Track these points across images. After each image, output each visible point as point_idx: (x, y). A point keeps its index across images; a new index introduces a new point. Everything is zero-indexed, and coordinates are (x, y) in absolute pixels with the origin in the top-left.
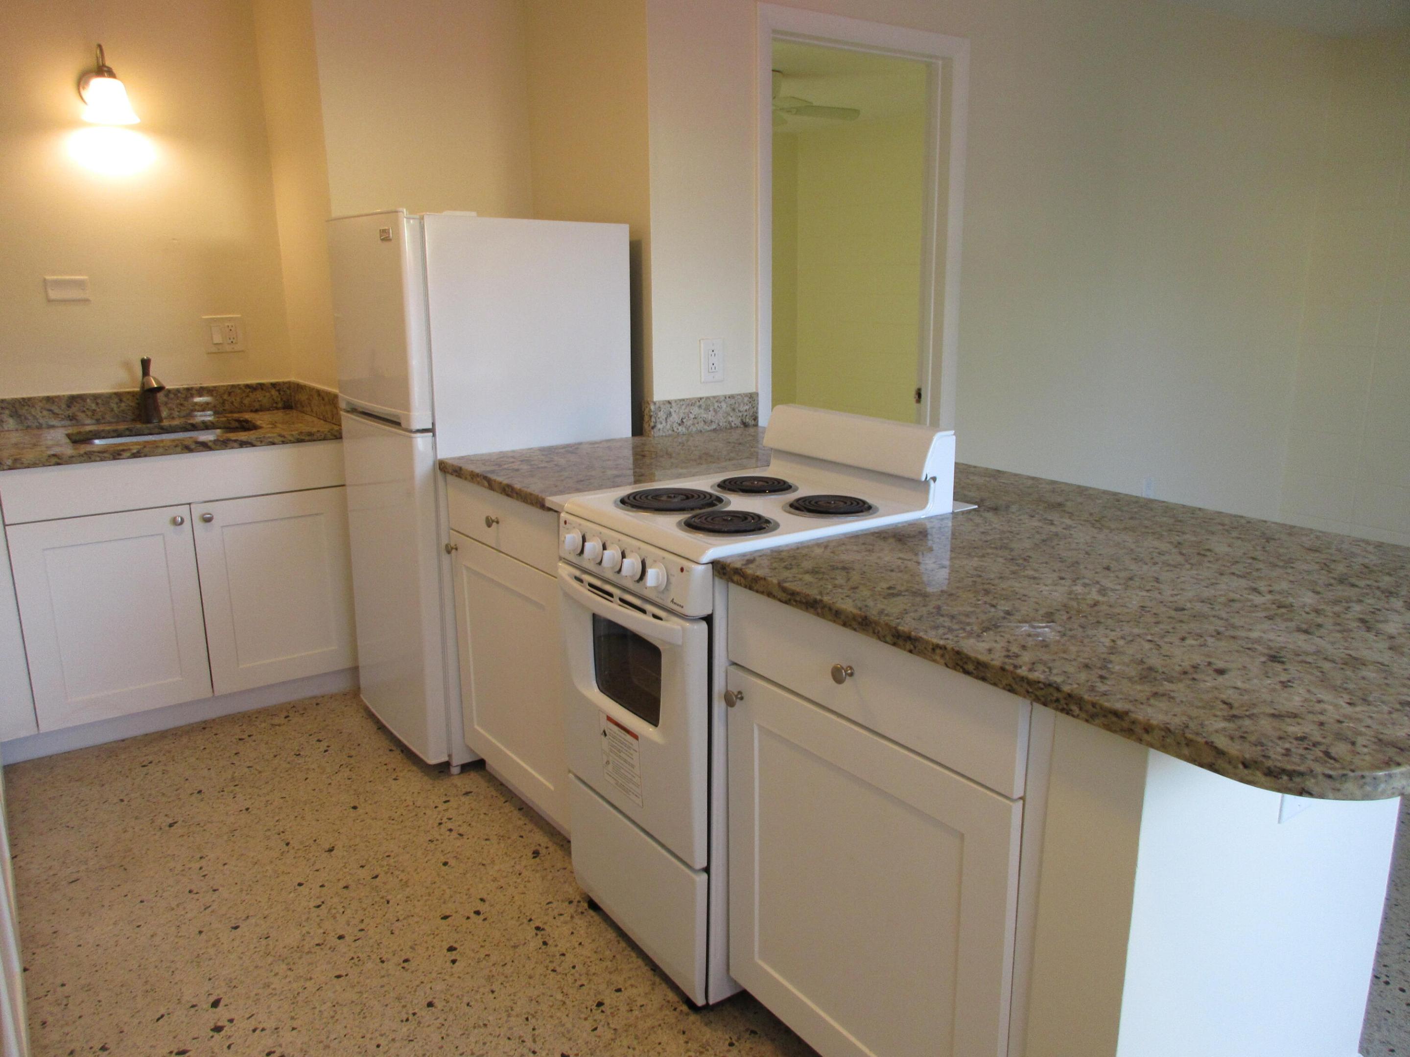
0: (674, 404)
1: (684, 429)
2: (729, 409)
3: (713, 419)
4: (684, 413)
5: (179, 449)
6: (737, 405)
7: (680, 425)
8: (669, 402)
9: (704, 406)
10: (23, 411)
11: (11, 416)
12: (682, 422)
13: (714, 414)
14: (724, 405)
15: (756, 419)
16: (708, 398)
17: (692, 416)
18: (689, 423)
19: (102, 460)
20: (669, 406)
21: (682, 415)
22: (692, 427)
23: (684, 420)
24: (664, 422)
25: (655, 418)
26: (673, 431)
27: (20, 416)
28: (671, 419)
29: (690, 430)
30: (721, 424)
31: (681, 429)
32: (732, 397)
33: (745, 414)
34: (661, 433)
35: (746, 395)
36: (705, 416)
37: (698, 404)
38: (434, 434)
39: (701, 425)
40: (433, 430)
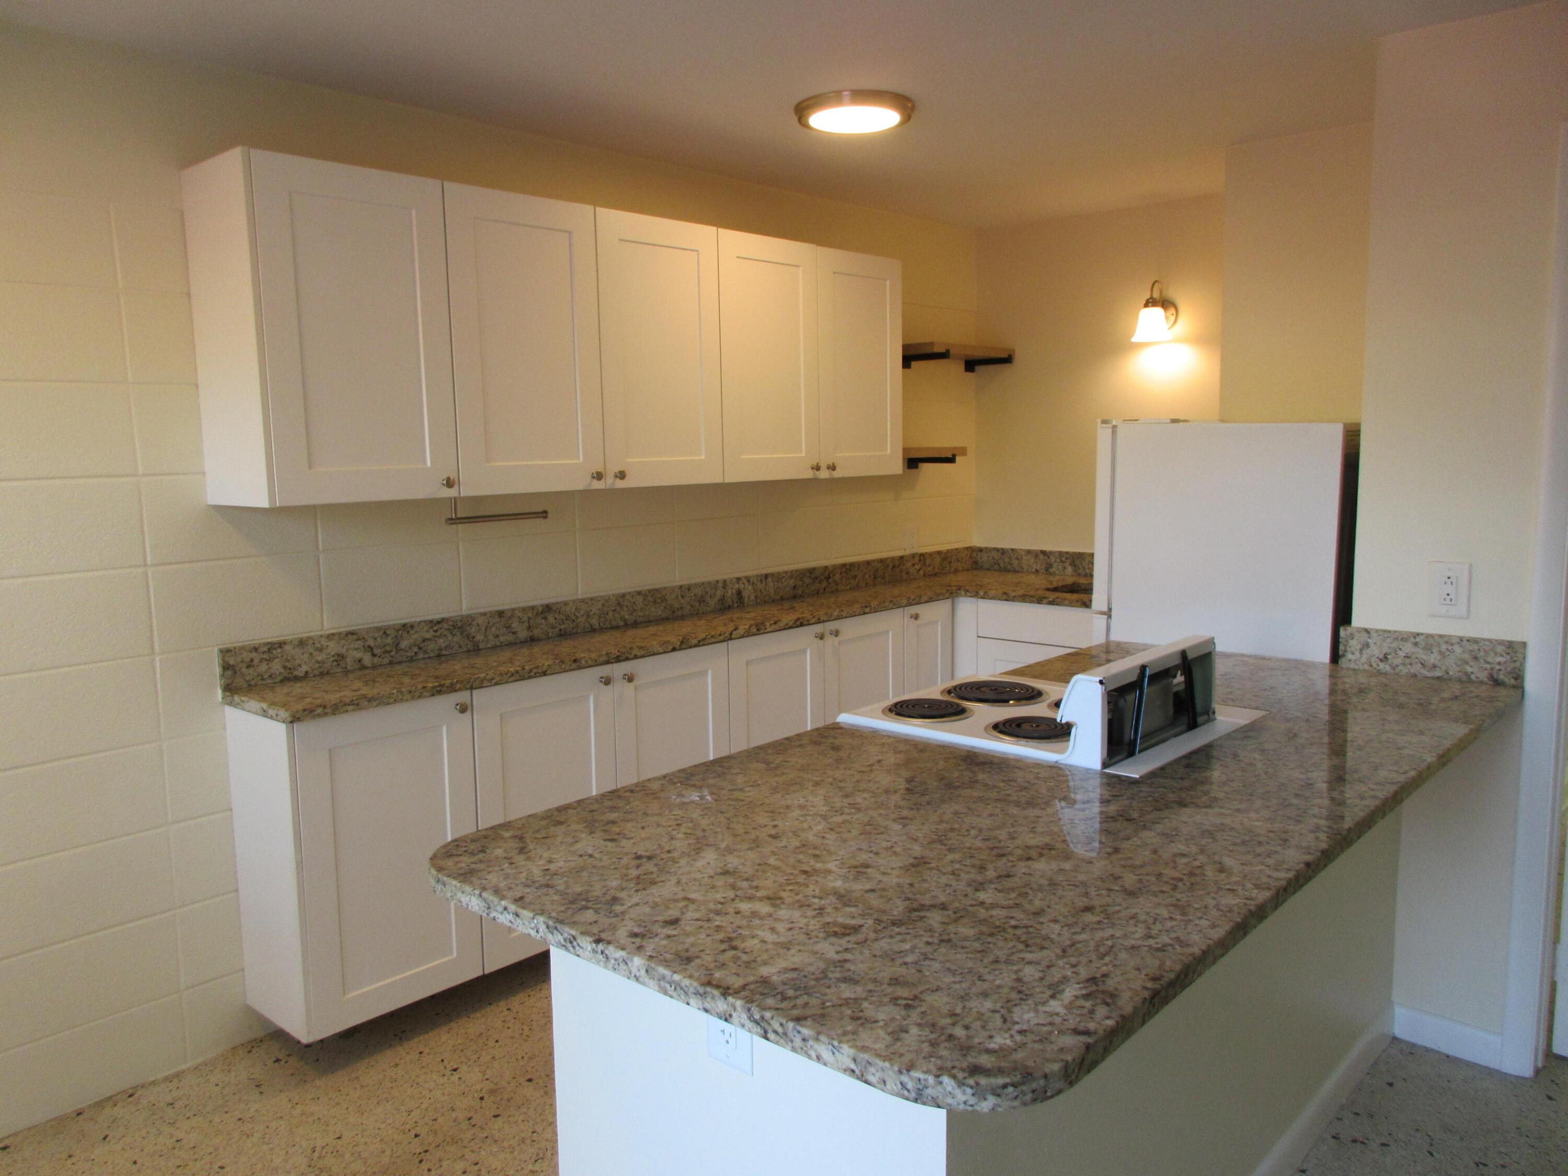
0: (1374, 635)
1: (1388, 668)
2: (1466, 656)
3: (1437, 663)
4: (1389, 647)
5: (1079, 604)
6: (1482, 654)
7: (1381, 660)
8: (1367, 631)
9: (1423, 644)
10: (1077, 563)
11: (1070, 565)
12: (1386, 658)
13: (1439, 657)
14: (1458, 650)
15: (1518, 676)
16: (1429, 636)
17: (1401, 654)
18: (1398, 661)
19: (1031, 602)
20: (1366, 635)
21: (1385, 650)
22: (1401, 667)
23: (1389, 657)
24: (1357, 653)
25: (1345, 646)
26: (1371, 666)
27: (1075, 566)
28: (1369, 651)
29: (1397, 671)
30: (1451, 673)
31: (1382, 666)
32: (1475, 641)
33: (1498, 667)
34: (1352, 666)
35: (1501, 643)
36: (1424, 657)
37: (1412, 640)
38: (1110, 617)
39: (1417, 668)
40: (1108, 614)
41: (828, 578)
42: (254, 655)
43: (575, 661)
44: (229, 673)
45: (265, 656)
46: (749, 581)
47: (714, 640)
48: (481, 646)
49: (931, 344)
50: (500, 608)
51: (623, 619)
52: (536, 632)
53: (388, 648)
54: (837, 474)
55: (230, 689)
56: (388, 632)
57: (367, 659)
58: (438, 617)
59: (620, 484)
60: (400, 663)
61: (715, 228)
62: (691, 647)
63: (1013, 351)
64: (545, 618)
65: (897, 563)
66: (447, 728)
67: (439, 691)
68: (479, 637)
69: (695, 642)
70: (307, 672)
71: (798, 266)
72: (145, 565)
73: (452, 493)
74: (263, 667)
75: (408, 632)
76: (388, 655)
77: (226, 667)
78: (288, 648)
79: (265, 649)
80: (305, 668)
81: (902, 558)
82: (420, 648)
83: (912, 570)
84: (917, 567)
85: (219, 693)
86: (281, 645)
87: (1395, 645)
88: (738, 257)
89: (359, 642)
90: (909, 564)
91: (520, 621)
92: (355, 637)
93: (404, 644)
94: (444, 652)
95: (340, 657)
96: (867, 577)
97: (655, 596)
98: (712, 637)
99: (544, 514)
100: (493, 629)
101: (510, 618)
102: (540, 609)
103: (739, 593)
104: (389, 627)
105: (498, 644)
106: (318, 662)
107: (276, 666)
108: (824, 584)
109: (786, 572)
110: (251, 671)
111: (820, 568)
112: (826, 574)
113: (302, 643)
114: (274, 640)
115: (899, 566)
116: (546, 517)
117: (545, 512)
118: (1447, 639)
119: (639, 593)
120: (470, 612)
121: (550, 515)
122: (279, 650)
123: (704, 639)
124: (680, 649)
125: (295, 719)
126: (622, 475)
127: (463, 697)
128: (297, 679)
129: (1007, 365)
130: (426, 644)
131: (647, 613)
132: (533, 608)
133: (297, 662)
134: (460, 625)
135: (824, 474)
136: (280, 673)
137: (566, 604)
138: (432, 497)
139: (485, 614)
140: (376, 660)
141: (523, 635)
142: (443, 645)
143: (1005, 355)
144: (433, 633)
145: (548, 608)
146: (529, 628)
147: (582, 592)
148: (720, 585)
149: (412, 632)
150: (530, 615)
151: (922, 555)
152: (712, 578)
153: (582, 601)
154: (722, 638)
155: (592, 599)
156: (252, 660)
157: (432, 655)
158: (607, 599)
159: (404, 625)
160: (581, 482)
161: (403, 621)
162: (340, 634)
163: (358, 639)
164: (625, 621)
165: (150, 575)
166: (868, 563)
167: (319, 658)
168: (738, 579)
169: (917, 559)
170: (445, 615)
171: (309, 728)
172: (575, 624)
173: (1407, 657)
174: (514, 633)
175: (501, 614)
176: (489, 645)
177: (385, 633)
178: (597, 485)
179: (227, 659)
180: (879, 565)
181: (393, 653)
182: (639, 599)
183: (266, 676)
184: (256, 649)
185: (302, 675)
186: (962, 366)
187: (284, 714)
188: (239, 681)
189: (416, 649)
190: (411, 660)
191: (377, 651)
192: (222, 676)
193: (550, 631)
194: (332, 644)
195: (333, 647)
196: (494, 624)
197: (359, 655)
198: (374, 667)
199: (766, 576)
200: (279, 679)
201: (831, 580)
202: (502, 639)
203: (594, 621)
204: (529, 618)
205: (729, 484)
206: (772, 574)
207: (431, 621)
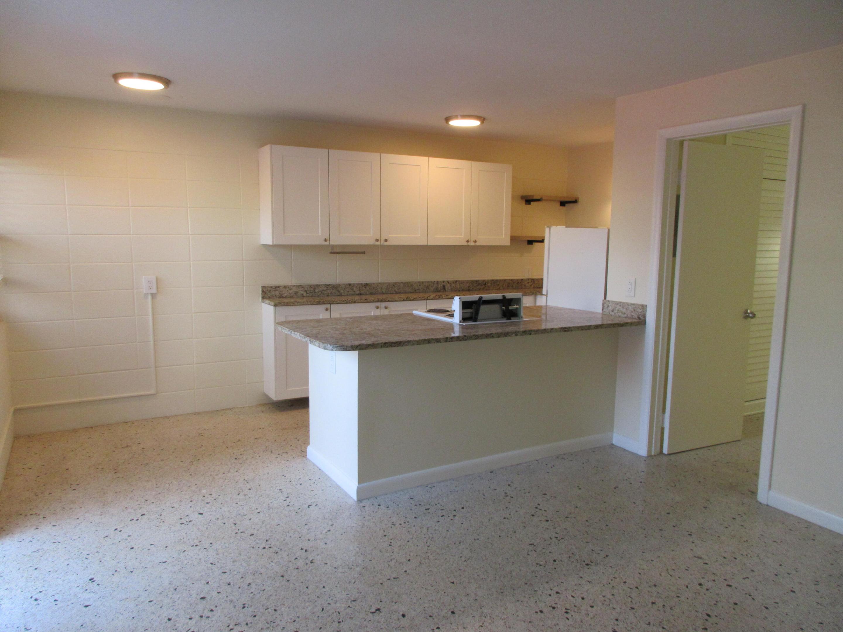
0: (610, 302)
1: (613, 314)
2: (632, 310)
3: (626, 312)
6: (636, 309)
7: (612, 311)
9: (622, 306)
13: (626, 310)
14: (630, 307)
15: (645, 317)
16: (624, 303)
18: (616, 311)
20: (608, 302)
21: (613, 308)
22: (617, 314)
23: (614, 310)
24: (606, 309)
25: (604, 306)
26: (610, 313)
28: (609, 308)
30: (629, 315)
32: (634, 304)
33: (640, 313)
35: (640, 305)
36: (622, 310)
37: (619, 304)
38: (547, 297)
39: (620, 314)
40: (547, 295)
41: (485, 284)
42: (271, 289)
43: (366, 299)
44: (264, 293)
45: (274, 289)
46: (448, 282)
47: (420, 299)
48: (343, 294)
49: (533, 196)
50: (350, 283)
51: (395, 290)
52: (362, 292)
53: (311, 292)
54: (478, 244)
55: (263, 298)
56: (312, 286)
57: (305, 294)
58: (328, 284)
59: (386, 243)
60: (315, 296)
61: (427, 158)
62: (410, 300)
63: (578, 198)
64: (366, 288)
65: (520, 282)
66: (322, 315)
67: (319, 303)
68: (342, 291)
69: (412, 298)
70: (286, 296)
71: (463, 169)
72: (243, 260)
73: (327, 243)
74: (273, 293)
75: (318, 287)
76: (311, 294)
77: (263, 291)
78: (281, 288)
79: (275, 287)
80: (286, 295)
81: (522, 280)
82: (322, 293)
83: (527, 285)
84: (530, 284)
85: (261, 298)
86: (279, 287)
87: (615, 306)
88: (437, 167)
89: (303, 289)
90: (526, 282)
91: (356, 288)
92: (301, 287)
93: (316, 291)
94: (329, 295)
95: (296, 293)
96: (504, 285)
97: (407, 284)
98: (419, 297)
99: (364, 253)
100: (347, 289)
101: (353, 286)
102: (364, 285)
103: (444, 286)
104: (312, 285)
105: (348, 294)
106: (290, 293)
107: (277, 293)
108: (483, 286)
109: (465, 281)
110: (270, 293)
111: (481, 280)
112: (484, 283)
113: (285, 287)
114: (277, 285)
115: (521, 283)
116: (365, 254)
117: (365, 252)
118: (627, 304)
119: (402, 283)
120: (339, 283)
121: (366, 253)
122: (278, 288)
123: (416, 298)
124: (406, 301)
125: (275, 306)
126: (386, 240)
127: (328, 306)
128: (283, 297)
129: (576, 204)
130: (324, 291)
131: (405, 290)
132: (361, 284)
133: (283, 292)
134: (336, 287)
135: (472, 244)
136: (278, 295)
137: (374, 284)
138: (321, 244)
139: (344, 284)
140: (307, 295)
141: (357, 292)
142: (329, 293)
143: (573, 200)
144: (326, 288)
145: (367, 285)
146: (359, 290)
147: (380, 280)
148: (436, 283)
149: (319, 287)
150: (360, 286)
151: (533, 279)
152: (433, 280)
153: (380, 283)
154: (424, 298)
155: (383, 283)
156: (270, 290)
157: (326, 295)
158: (389, 284)
159: (317, 285)
160: (372, 242)
161: (317, 284)
162: (297, 286)
163: (302, 288)
164: (396, 292)
165: (244, 263)
166: (505, 280)
167: (290, 292)
168: (444, 282)
169: (530, 281)
170: (331, 283)
171: (280, 309)
172: (376, 291)
173: (618, 310)
174: (354, 291)
175: (350, 285)
176: (345, 294)
177: (311, 286)
178: (378, 243)
179: (263, 289)
180: (510, 281)
181: (313, 293)
182: (402, 285)
183: (274, 295)
184: (271, 287)
185: (285, 296)
186: (559, 204)
187: (273, 303)
188: (266, 296)
189: (320, 293)
190: (319, 296)
191: (308, 292)
192: (262, 294)
193: (367, 292)
194: (294, 288)
195: (294, 290)
196: (347, 288)
197: (302, 292)
198: (307, 297)
199: (456, 281)
200: (278, 297)
201: (486, 285)
202: (350, 293)
203: (384, 291)
204: (360, 287)
205: (430, 246)
206: (459, 281)
207: (326, 285)
